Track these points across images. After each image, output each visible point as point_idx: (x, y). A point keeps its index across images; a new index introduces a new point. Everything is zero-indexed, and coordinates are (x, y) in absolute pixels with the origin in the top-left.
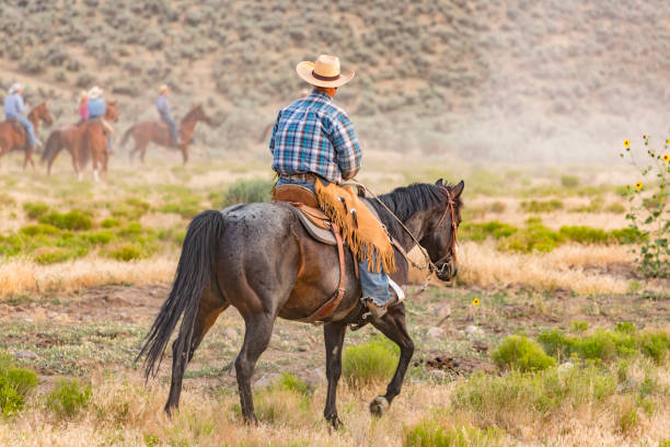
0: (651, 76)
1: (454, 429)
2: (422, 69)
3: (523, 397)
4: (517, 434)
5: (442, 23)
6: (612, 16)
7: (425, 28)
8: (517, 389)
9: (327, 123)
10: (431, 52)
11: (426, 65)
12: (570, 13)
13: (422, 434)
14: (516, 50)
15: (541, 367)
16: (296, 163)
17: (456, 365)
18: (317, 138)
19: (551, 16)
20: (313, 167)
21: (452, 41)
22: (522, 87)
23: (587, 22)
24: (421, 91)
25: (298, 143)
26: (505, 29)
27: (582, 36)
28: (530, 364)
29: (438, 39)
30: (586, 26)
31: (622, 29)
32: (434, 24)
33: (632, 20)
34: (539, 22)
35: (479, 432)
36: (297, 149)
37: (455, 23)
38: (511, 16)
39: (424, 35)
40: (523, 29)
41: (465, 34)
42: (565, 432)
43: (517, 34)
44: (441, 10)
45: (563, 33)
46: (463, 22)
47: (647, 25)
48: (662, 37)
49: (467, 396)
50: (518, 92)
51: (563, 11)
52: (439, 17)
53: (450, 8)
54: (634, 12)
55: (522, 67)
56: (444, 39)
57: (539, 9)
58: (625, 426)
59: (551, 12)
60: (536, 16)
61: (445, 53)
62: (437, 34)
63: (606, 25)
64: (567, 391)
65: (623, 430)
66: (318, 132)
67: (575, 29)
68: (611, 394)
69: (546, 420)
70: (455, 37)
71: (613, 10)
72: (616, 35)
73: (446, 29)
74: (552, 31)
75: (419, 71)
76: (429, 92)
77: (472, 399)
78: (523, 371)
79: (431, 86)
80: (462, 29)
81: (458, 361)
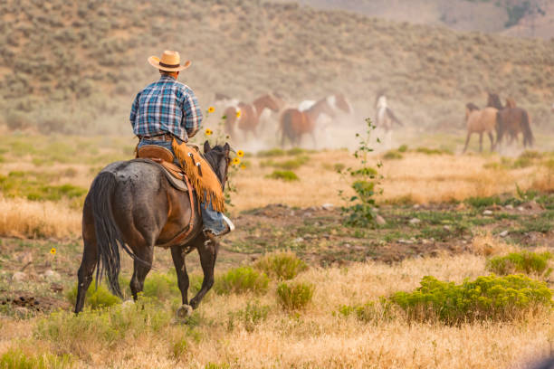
0: (198, 64)
1: (35, 356)
2: (8, 58)
3: (93, 329)
4: (88, 360)
5: (24, 20)
6: (165, 14)
7: (10, 25)
8: (88, 323)
9: (179, 94)
10: (16, 45)
11: (11, 55)
12: (130, 11)
13: (9, 361)
14: (86, 42)
15: (108, 304)
16: (157, 125)
17: (37, 303)
18: (172, 106)
19: (115, 15)
20: (170, 128)
21: (32, 36)
22: (90, 73)
23: (144, 19)
24: (7, 77)
25: (158, 110)
26: (76, 25)
27: (141, 31)
28: (98, 302)
29: (21, 34)
30: (143, 22)
31: (173, 24)
32: (17, 21)
33: (181, 18)
34: (104, 20)
35: (56, 358)
36: (158, 115)
37: (35, 20)
38: (81, 14)
39: (9, 31)
40: (91, 25)
41: (43, 30)
42: (127, 358)
43: (86, 29)
44: (23, 10)
45: (125, 28)
46: (41, 20)
47: (194, 21)
48: (207, 31)
49: (46, 329)
50: (87, 77)
51: (124, 10)
52: (22, 16)
53: (30, 8)
54: (183, 11)
55: (91, 56)
56: (26, 33)
57: (104, 9)
58: (177, 352)
59: (115, 11)
60: (101, 14)
61: (27, 45)
62: (20, 30)
63: (160, 22)
64: (129, 323)
65: (176, 355)
66: (173, 102)
67: (135, 25)
68: (165, 326)
69: (113, 348)
70: (35, 32)
71: (165, 9)
72: (168, 30)
73: (28, 25)
74: (115, 27)
75: (6, 61)
76: (13, 78)
77: (51, 331)
78: (93, 308)
79: (15, 72)
80: (41, 25)
81: (38, 299)
